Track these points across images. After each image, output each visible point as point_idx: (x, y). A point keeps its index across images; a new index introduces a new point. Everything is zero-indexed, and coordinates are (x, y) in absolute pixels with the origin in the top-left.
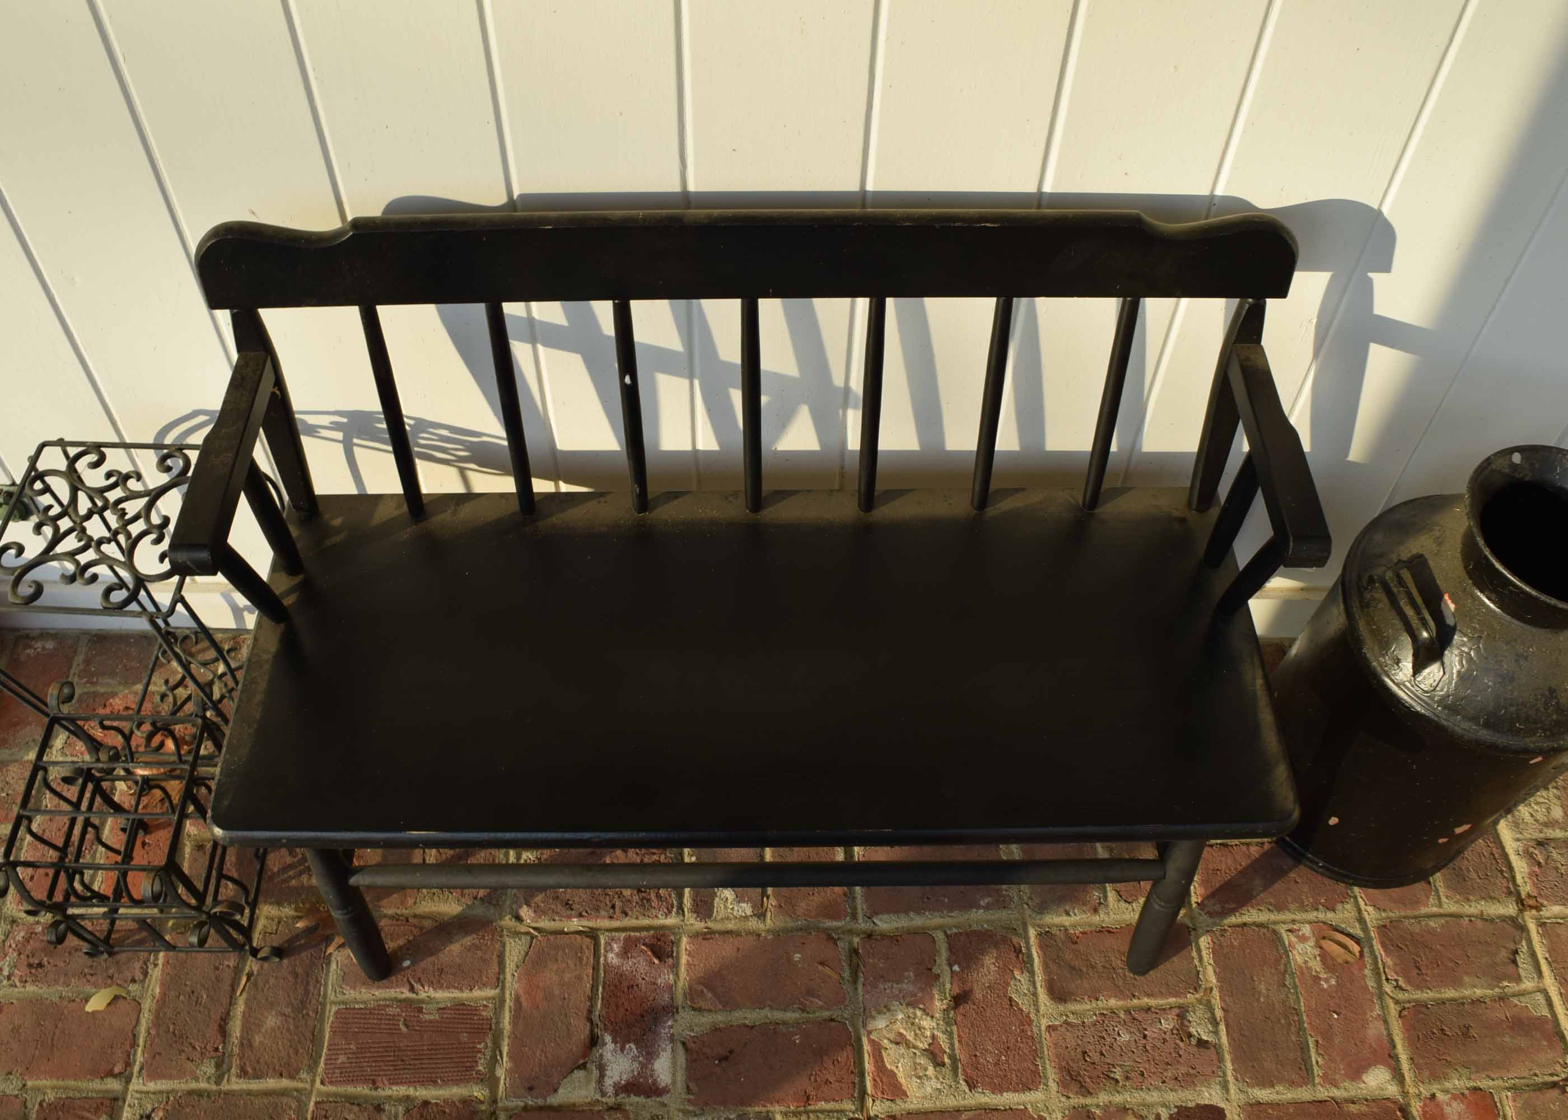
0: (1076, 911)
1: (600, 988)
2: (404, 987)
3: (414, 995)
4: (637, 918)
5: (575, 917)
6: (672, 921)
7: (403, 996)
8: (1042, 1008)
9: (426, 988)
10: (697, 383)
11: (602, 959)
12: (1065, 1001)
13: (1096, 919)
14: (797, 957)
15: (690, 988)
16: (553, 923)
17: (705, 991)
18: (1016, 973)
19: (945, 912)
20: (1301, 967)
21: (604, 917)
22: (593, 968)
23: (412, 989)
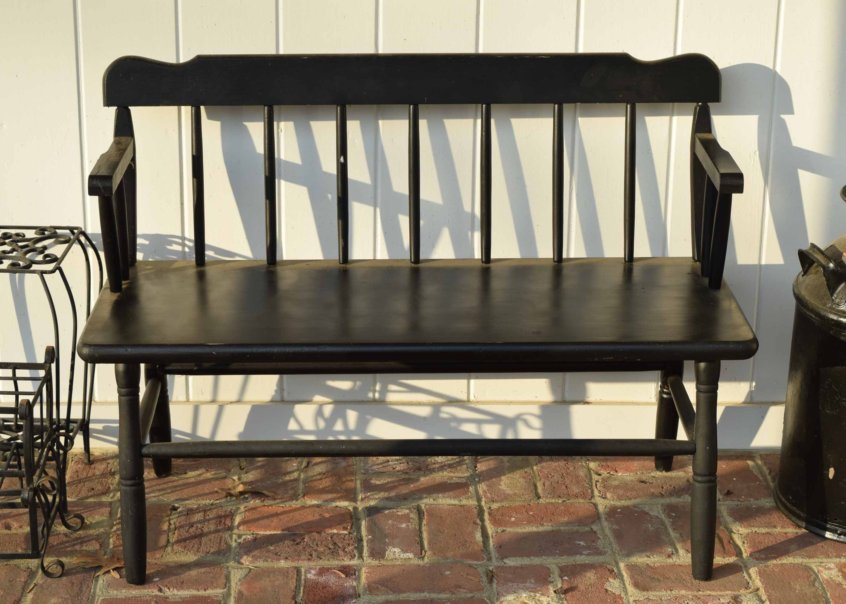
0: (655, 556)
1: (302, 588)
2: (155, 588)
3: (162, 594)
4: (329, 560)
5: (282, 559)
6: (355, 562)
7: (154, 594)
8: (630, 593)
9: (171, 589)
10: (378, 210)
11: (303, 577)
12: (647, 590)
13: (670, 561)
14: (448, 573)
15: (369, 586)
16: (265, 563)
17: (379, 586)
18: (610, 579)
19: (556, 556)
20: (827, 580)
21: (304, 560)
22: (297, 580)
23: (160, 590)
